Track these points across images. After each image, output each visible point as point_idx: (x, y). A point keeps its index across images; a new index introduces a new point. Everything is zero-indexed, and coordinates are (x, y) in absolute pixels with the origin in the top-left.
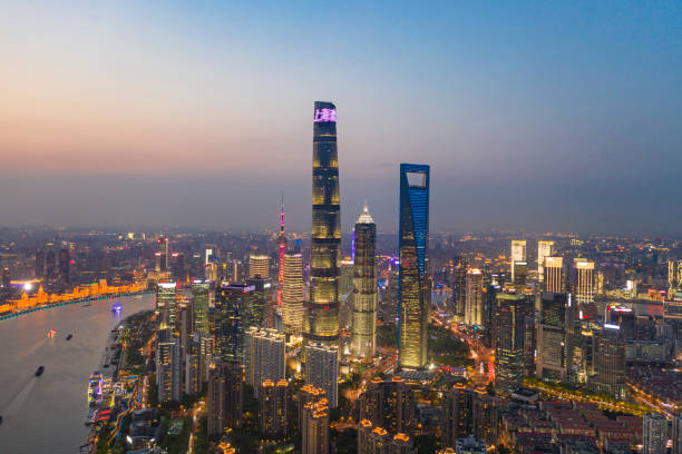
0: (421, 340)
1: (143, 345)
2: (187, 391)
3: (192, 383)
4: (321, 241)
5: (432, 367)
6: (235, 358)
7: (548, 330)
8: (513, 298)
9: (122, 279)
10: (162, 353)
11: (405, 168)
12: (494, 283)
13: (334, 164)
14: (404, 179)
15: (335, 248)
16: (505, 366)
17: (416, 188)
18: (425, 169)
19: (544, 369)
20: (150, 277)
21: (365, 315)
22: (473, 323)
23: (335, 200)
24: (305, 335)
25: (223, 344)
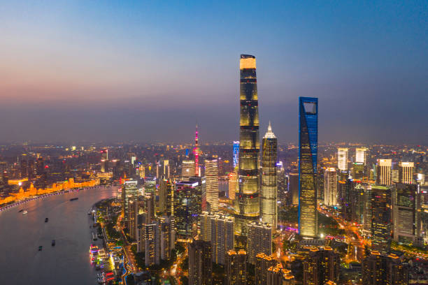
0: (315, 218)
1: (115, 224)
2: (162, 258)
3: (165, 252)
4: (247, 151)
5: (322, 236)
6: (187, 232)
7: (402, 209)
8: (385, 188)
9: (83, 178)
10: (147, 231)
11: (302, 100)
12: (350, 177)
13: (255, 98)
14: (302, 108)
15: (256, 156)
16: (379, 235)
17: (309, 114)
18: (315, 101)
19: (399, 236)
20: (99, 175)
21: (271, 201)
22: (331, 204)
23: (256, 122)
24: (236, 216)
25: (178, 223)
